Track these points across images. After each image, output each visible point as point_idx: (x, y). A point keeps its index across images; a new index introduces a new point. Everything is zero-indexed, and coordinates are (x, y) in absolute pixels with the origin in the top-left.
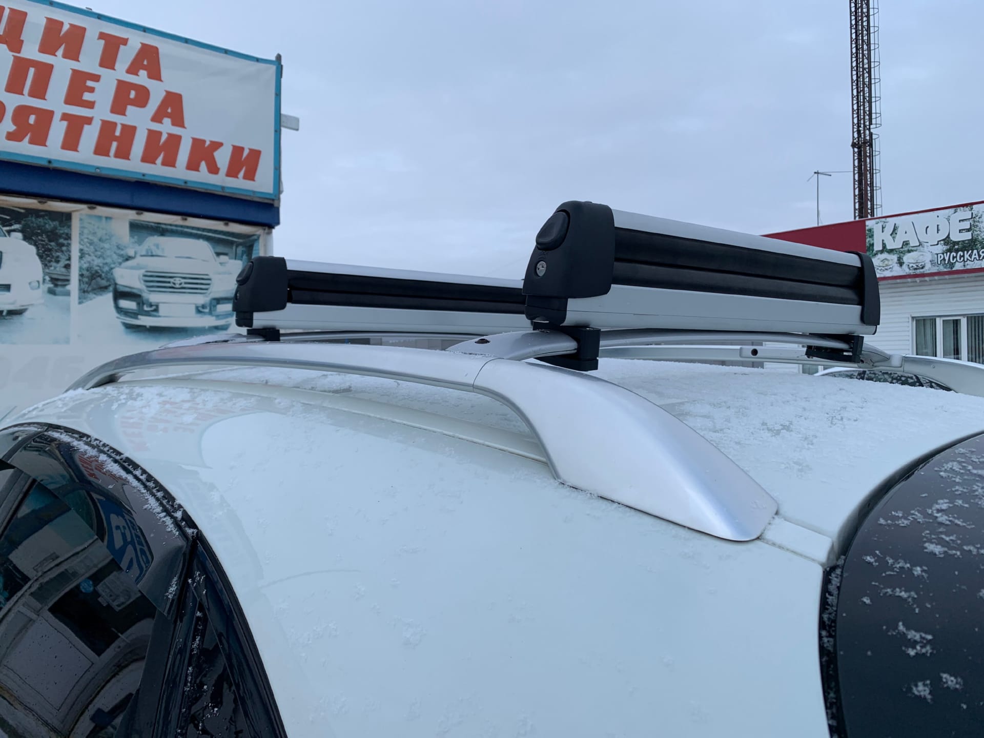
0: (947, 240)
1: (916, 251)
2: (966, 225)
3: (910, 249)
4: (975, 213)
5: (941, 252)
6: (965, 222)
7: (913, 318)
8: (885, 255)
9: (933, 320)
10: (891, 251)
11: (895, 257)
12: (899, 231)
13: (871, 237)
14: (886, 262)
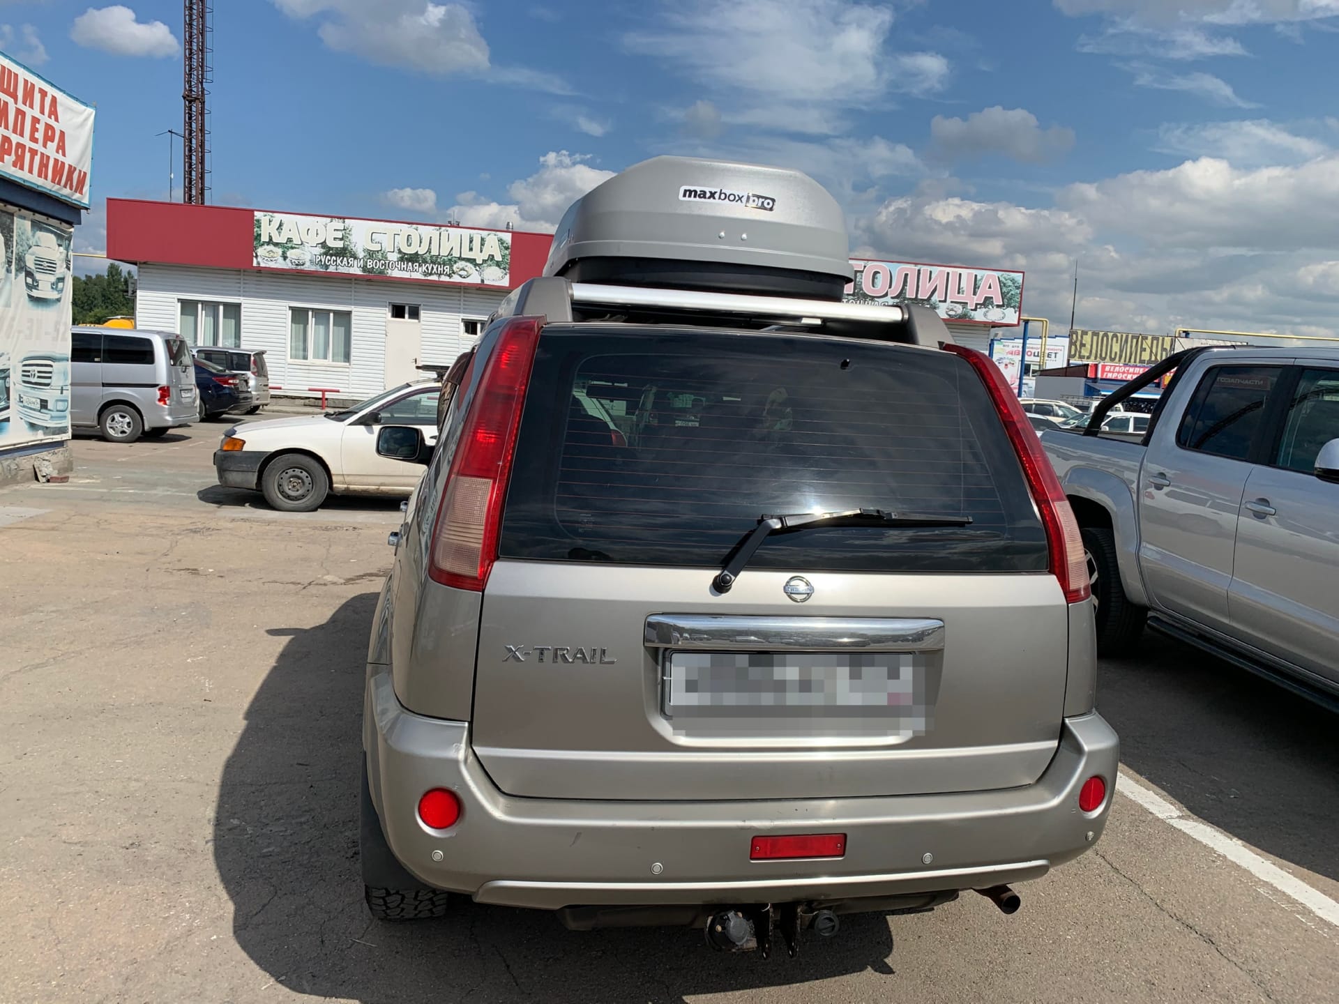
0: (324, 244)
1: (298, 248)
2: (340, 235)
3: (293, 246)
4: (346, 226)
5: (319, 253)
6: (339, 232)
7: (291, 308)
8: (271, 247)
9: (306, 310)
10: (276, 245)
11: (280, 251)
12: (284, 227)
13: (259, 227)
14: (272, 254)
